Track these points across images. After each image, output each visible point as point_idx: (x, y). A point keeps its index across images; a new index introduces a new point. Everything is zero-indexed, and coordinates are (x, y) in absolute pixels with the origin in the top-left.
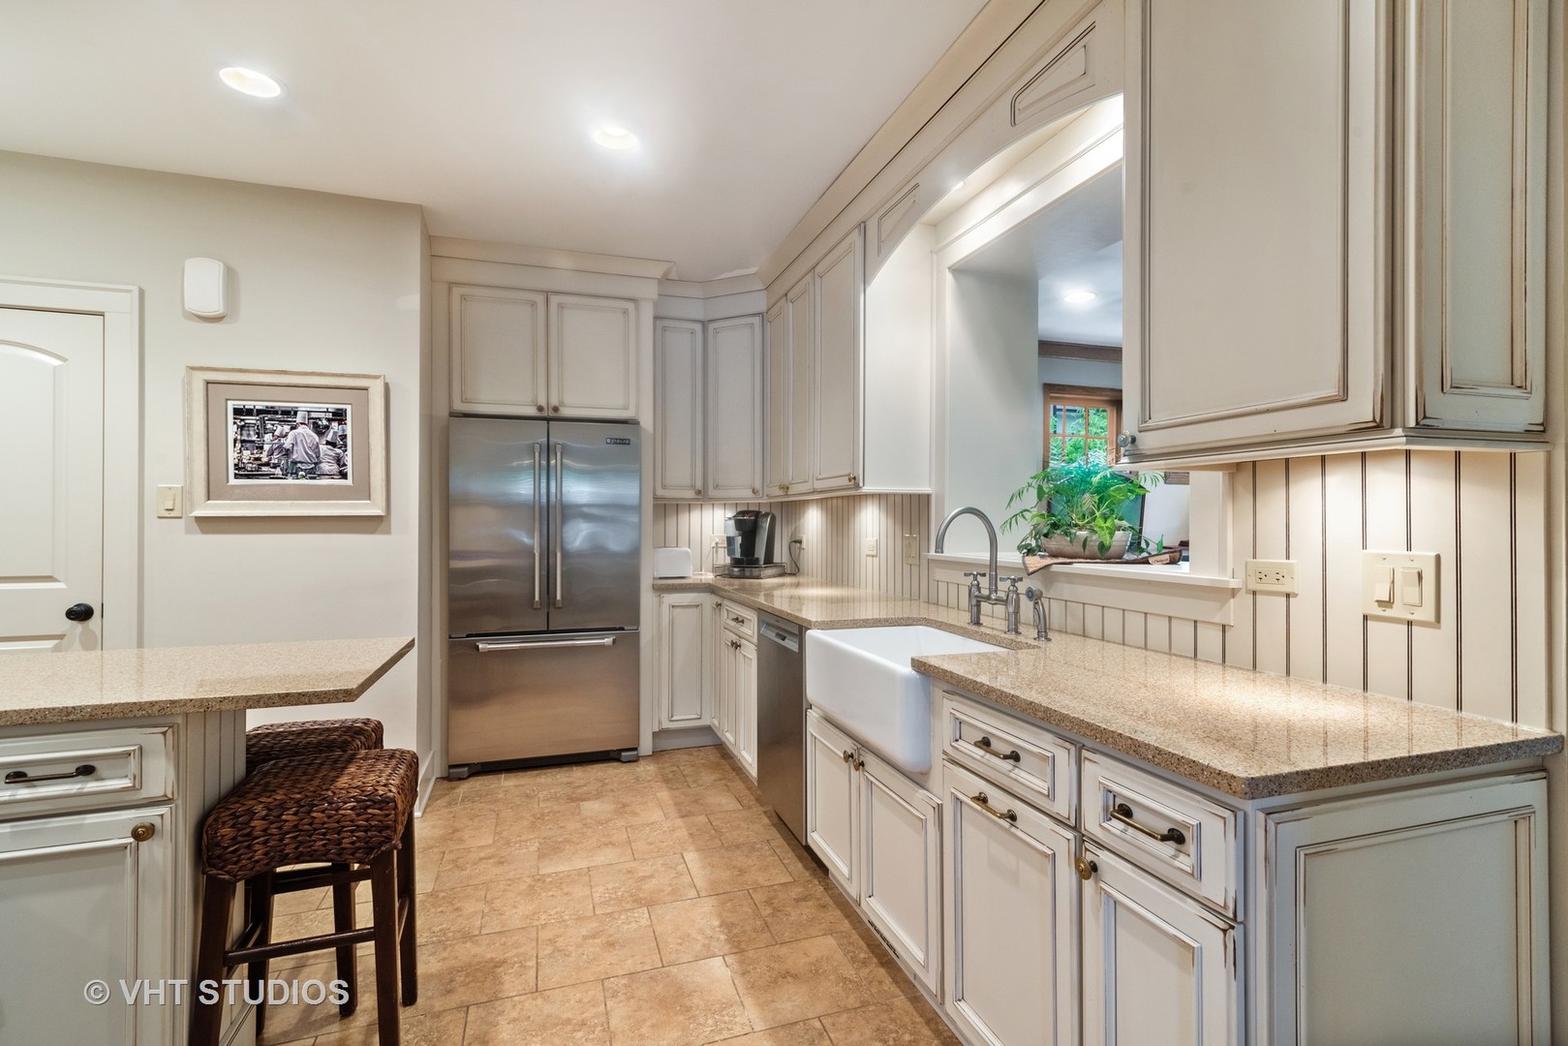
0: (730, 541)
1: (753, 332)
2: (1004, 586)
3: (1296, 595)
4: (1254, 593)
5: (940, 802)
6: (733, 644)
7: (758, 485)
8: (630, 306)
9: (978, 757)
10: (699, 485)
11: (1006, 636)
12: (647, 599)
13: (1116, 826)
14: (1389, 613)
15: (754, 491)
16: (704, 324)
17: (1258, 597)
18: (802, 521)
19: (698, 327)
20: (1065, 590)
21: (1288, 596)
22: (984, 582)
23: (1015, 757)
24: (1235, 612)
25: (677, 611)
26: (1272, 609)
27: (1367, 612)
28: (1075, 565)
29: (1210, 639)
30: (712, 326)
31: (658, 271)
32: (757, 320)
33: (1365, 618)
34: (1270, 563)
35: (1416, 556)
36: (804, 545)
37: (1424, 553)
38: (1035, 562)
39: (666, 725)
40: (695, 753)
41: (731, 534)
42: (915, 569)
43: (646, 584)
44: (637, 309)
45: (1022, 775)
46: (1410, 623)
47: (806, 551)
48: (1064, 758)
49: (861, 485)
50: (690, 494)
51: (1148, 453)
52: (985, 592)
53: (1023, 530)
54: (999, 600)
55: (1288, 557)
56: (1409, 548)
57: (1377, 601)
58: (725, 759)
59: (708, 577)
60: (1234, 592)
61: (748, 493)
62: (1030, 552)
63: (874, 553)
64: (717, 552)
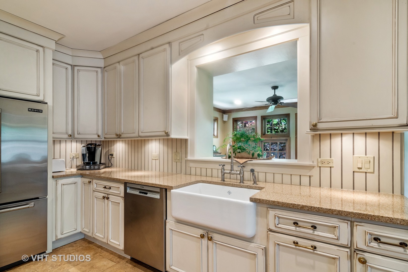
0: (83, 155)
1: (97, 75)
3: (333, 167)
4: (320, 167)
5: (265, 247)
6: (104, 198)
7: (100, 133)
8: (41, 49)
9: (294, 230)
10: (70, 133)
11: (253, 185)
12: (51, 182)
14: (361, 170)
15: (98, 136)
16: (73, 67)
17: (321, 168)
18: (112, 147)
19: (69, 67)
21: (331, 167)
25: (65, 186)
26: (326, 172)
27: (354, 170)
28: (253, 161)
29: (305, 180)
30: (76, 68)
31: (57, 38)
32: (99, 70)
33: (354, 172)
34: (326, 159)
35: (369, 157)
36: (114, 156)
37: (370, 155)
39: (60, 236)
40: (74, 245)
41: (84, 153)
42: (179, 164)
43: (50, 175)
44: (44, 51)
46: (366, 173)
47: (115, 159)
48: (343, 226)
49: (170, 135)
50: (66, 136)
51: (321, 129)
54: (235, 173)
55: (331, 157)
56: (366, 155)
57: (358, 168)
58: (91, 244)
59: (74, 170)
60: (313, 167)
61: (96, 136)
63: (157, 158)
64: (73, 160)
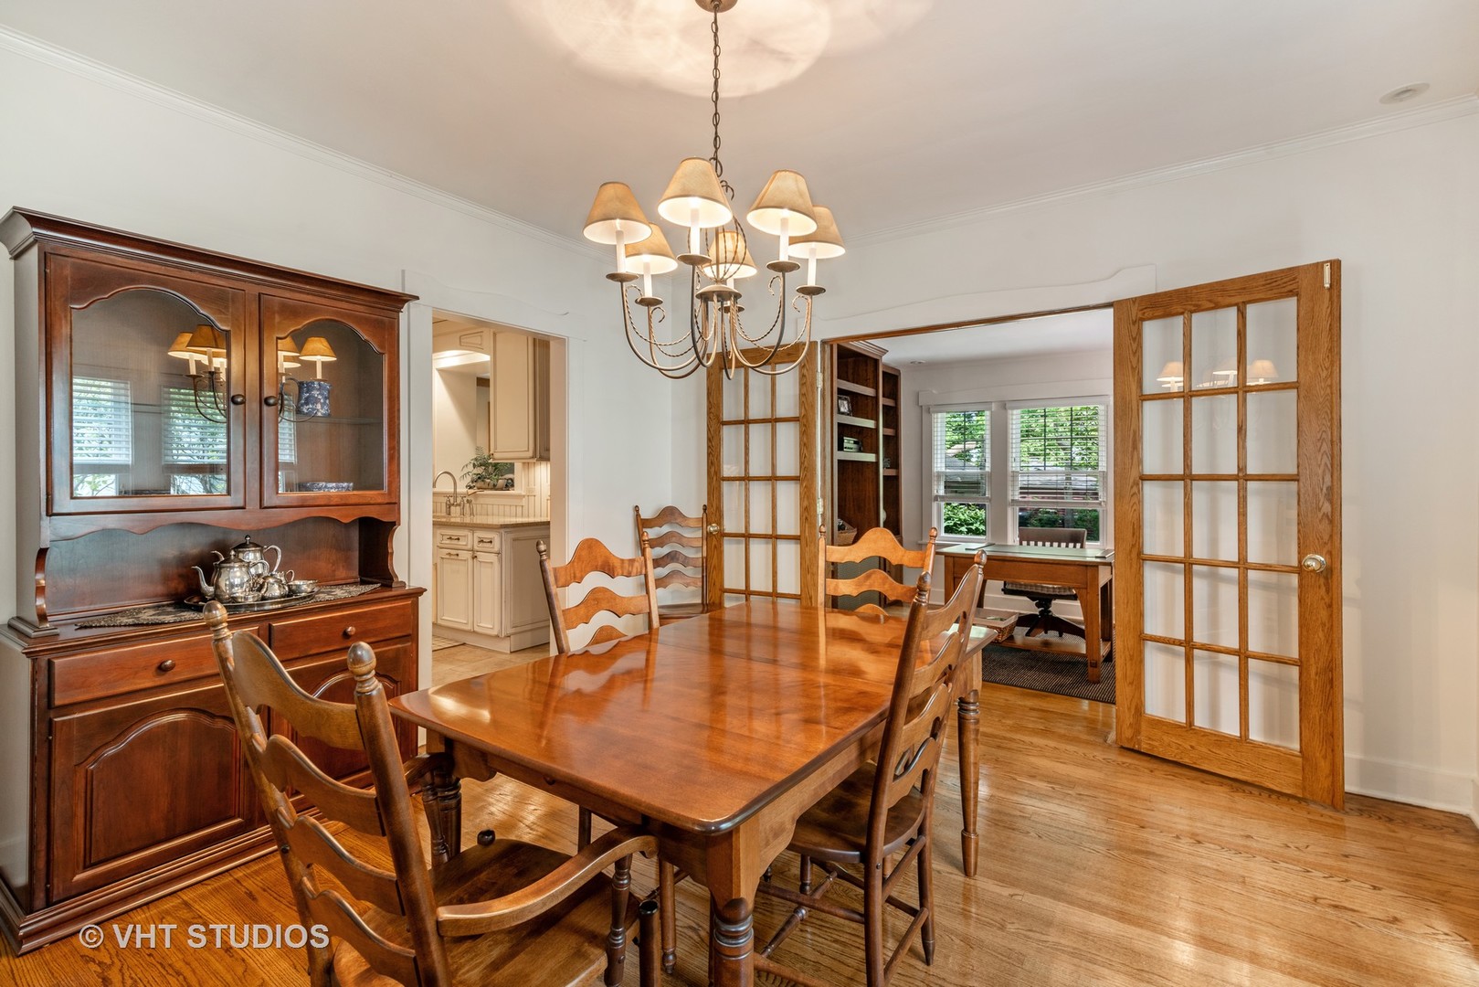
2: (459, 500)
13: (481, 545)
20: (481, 500)
22: (452, 499)
23: (458, 539)
24: (524, 502)
28: (485, 492)
38: (471, 491)
45: (460, 543)
48: (470, 534)
52: (452, 502)
53: (468, 480)
54: (457, 505)
60: (524, 496)
62: (471, 488)
